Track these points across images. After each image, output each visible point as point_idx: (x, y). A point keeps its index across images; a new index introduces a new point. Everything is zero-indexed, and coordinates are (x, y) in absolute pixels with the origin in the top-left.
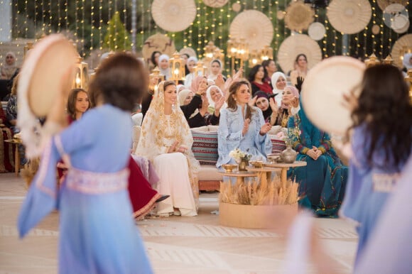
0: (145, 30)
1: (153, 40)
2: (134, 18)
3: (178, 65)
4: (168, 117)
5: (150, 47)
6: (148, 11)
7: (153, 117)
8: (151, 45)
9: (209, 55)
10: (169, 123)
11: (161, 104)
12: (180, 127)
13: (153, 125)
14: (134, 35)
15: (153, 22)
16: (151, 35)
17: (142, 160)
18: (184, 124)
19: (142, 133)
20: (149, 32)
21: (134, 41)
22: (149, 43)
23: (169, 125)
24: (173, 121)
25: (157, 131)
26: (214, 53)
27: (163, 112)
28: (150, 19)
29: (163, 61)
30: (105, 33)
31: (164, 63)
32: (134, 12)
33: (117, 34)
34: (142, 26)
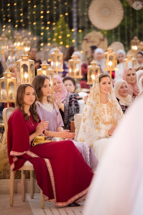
0: (83, 29)
1: (90, 37)
2: (75, 20)
3: (111, 59)
4: (105, 106)
5: (88, 42)
6: (85, 14)
7: (92, 105)
8: (89, 40)
9: (135, 48)
10: (106, 111)
11: (98, 93)
12: (116, 114)
13: (92, 112)
14: (75, 34)
15: (89, 23)
16: (88, 32)
17: (83, 146)
18: (119, 111)
19: (82, 120)
20: (86, 30)
21: (75, 38)
22: (86, 39)
23: (106, 113)
24: (110, 109)
25: (95, 117)
26: (139, 47)
27: (99, 100)
28: (86, 20)
29: (98, 54)
30: (52, 32)
31: (99, 55)
32: (75, 15)
33: (61, 32)
34: (80, 26)
